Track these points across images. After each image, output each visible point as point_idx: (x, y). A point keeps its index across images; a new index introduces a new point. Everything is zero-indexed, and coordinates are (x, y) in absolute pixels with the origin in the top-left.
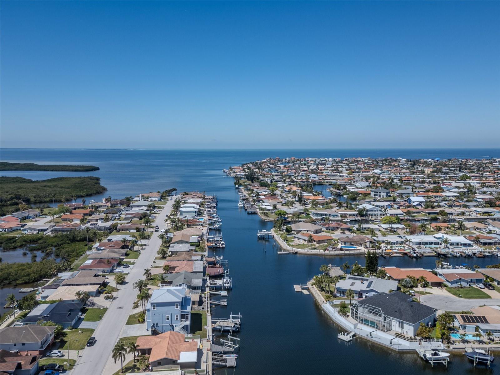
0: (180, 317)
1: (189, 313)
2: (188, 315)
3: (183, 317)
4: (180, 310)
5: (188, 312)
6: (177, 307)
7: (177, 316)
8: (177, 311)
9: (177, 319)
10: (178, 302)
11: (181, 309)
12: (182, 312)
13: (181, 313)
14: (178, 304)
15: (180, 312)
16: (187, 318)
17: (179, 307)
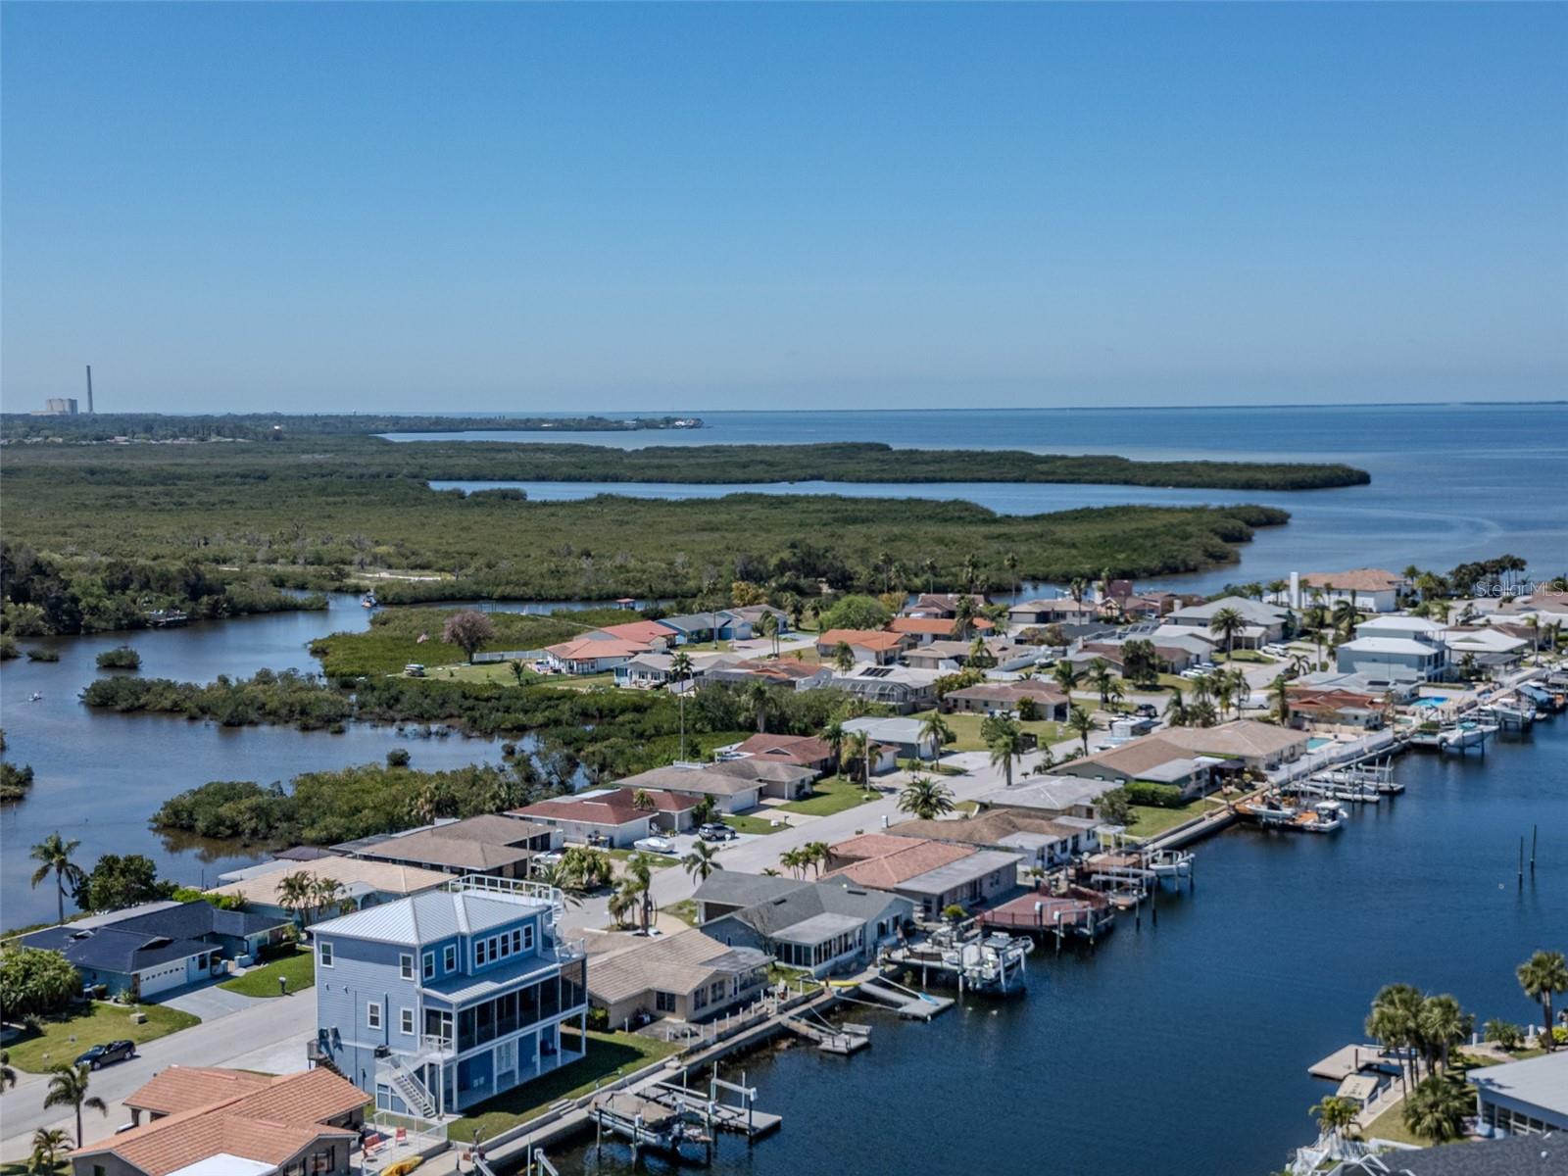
0: (417, 1022)
1: (454, 1012)
2: (448, 1016)
3: (433, 1020)
4: (418, 986)
5: (449, 1005)
6: (407, 972)
7: (407, 1015)
8: (409, 992)
9: (407, 1027)
10: (411, 949)
11: (424, 985)
12: (427, 999)
13: (425, 1003)
14: (411, 956)
15: (418, 1000)
16: (448, 1028)
17: (416, 974)
